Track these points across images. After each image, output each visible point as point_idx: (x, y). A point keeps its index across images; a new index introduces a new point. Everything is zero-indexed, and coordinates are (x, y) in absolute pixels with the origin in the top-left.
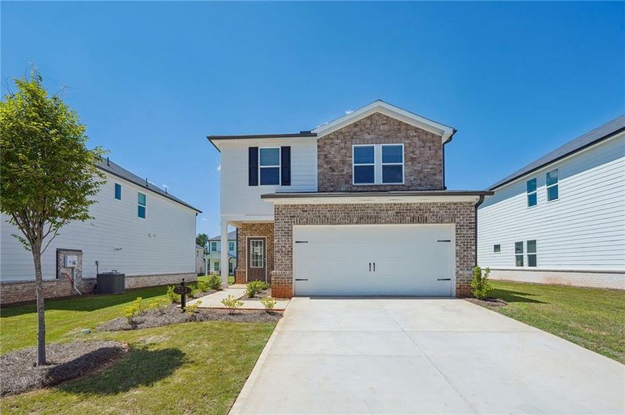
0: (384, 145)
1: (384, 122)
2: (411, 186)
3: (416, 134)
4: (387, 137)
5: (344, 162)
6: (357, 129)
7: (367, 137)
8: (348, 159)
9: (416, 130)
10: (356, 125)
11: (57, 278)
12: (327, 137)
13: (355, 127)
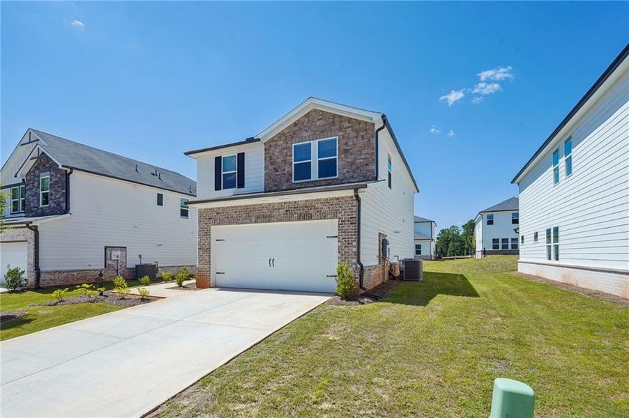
0: (320, 140)
1: (320, 117)
2: (344, 179)
3: (349, 125)
4: (322, 132)
5: (285, 162)
6: (297, 128)
7: (305, 134)
8: (288, 158)
9: (350, 120)
10: (295, 124)
11: (105, 267)
12: (272, 140)
13: (295, 126)
